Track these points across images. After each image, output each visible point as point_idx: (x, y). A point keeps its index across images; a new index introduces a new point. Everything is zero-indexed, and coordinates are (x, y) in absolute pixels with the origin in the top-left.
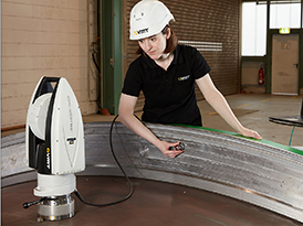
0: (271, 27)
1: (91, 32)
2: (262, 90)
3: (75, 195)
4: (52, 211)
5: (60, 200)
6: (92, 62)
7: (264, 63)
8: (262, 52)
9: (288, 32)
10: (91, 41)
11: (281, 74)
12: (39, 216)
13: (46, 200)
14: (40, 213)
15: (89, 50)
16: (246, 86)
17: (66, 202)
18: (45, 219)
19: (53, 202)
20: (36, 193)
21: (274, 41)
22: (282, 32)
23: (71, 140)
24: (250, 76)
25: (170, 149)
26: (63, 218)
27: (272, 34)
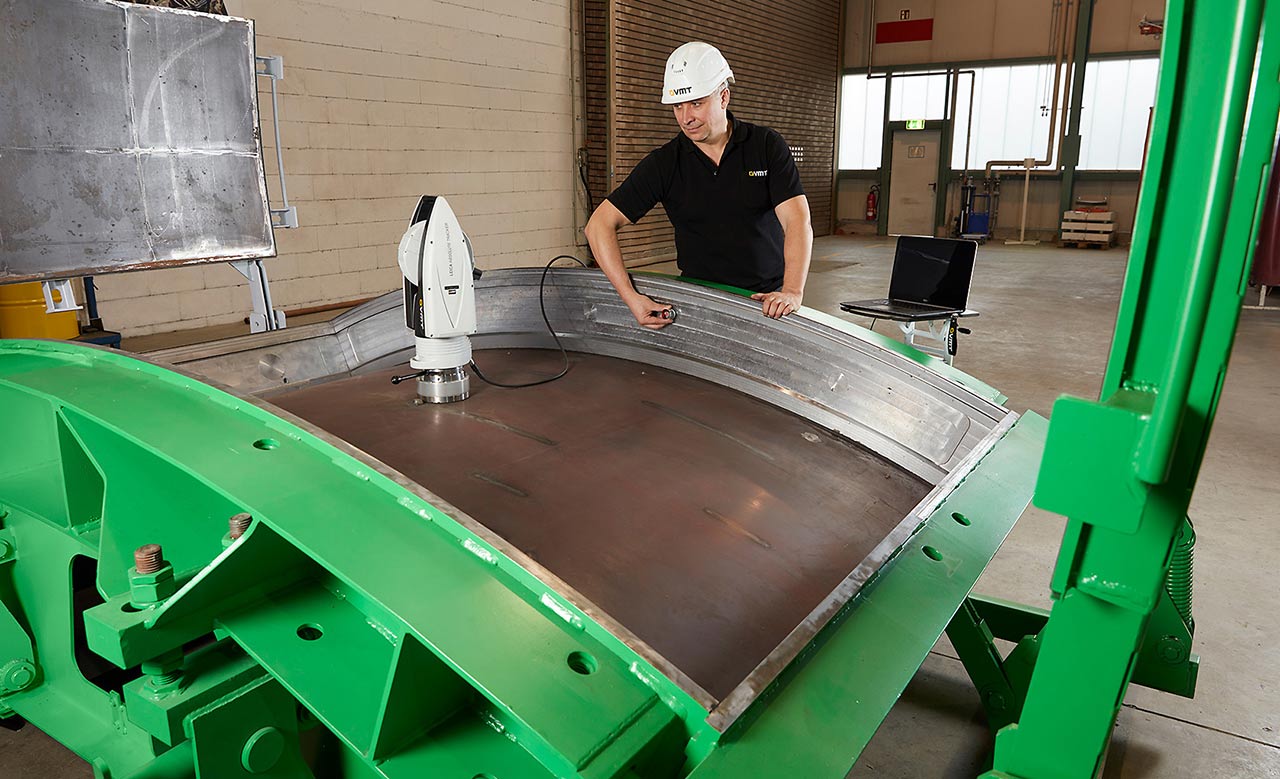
0: (893, 118)
1: (578, 131)
2: (872, 228)
3: (470, 369)
4: (437, 390)
5: (448, 374)
6: (579, 181)
7: (876, 183)
8: (874, 162)
9: (920, 126)
10: (579, 146)
11: (906, 201)
12: (418, 397)
13: (427, 374)
14: (421, 393)
15: (576, 161)
16: (845, 222)
17: (455, 378)
18: (426, 401)
19: (436, 377)
20: (414, 365)
21: (896, 143)
22: (911, 127)
23: (452, 289)
24: (852, 206)
25: (654, 314)
26: (451, 401)
27: (893, 130)
